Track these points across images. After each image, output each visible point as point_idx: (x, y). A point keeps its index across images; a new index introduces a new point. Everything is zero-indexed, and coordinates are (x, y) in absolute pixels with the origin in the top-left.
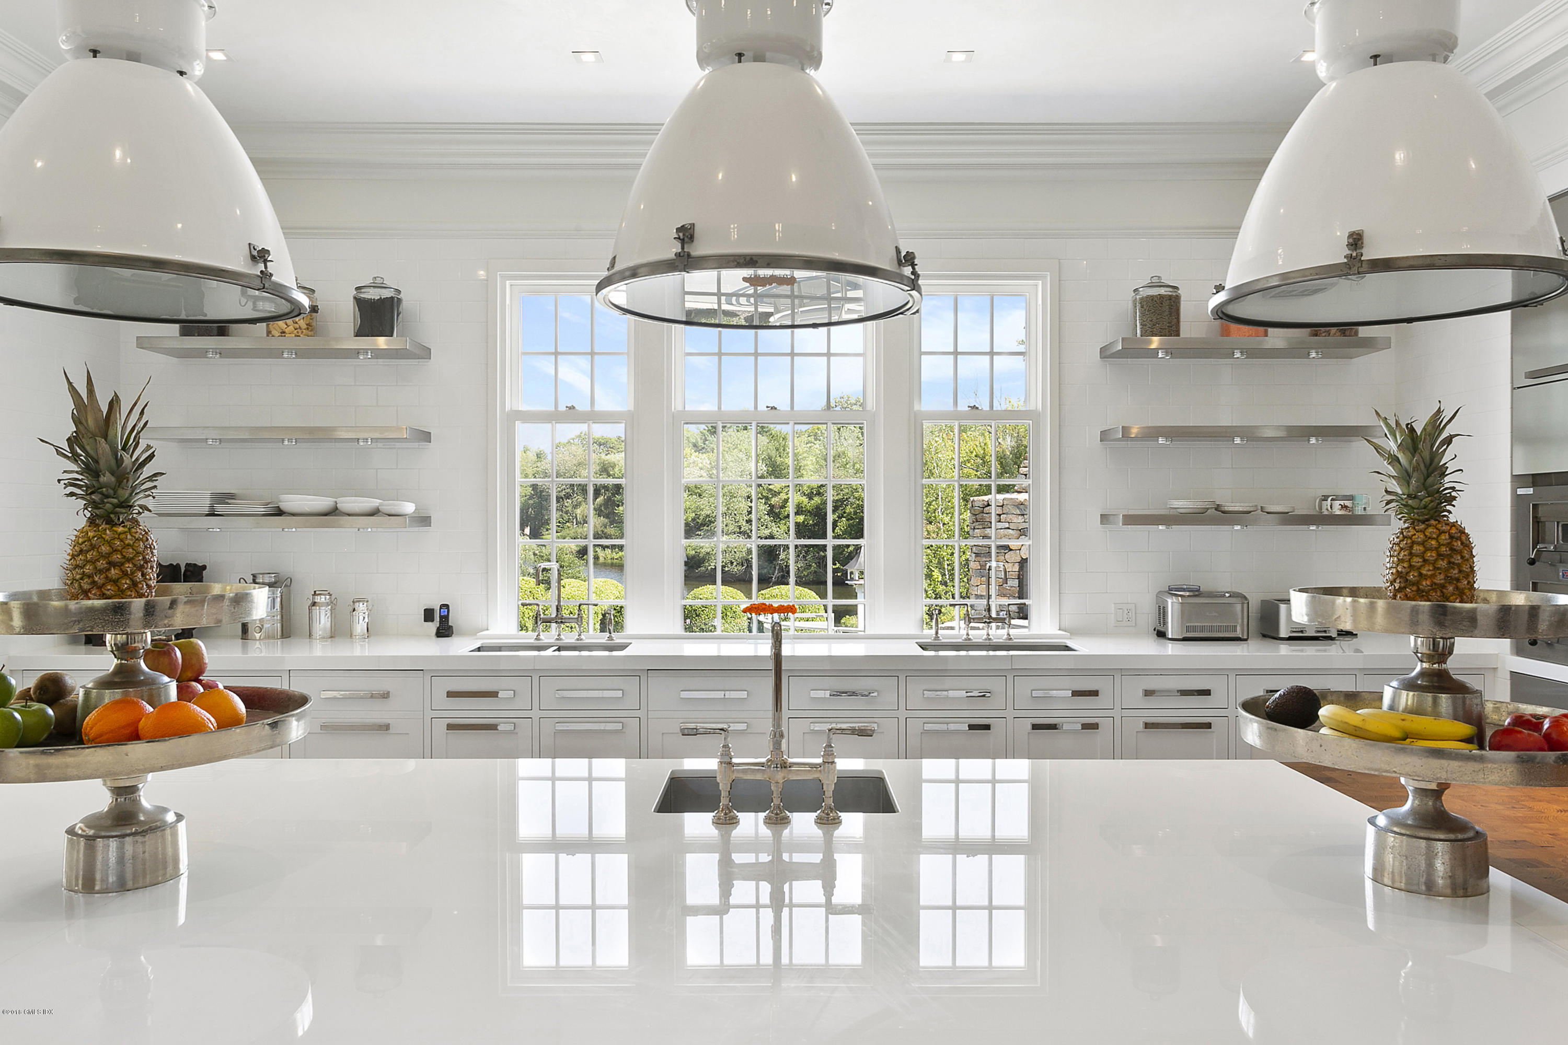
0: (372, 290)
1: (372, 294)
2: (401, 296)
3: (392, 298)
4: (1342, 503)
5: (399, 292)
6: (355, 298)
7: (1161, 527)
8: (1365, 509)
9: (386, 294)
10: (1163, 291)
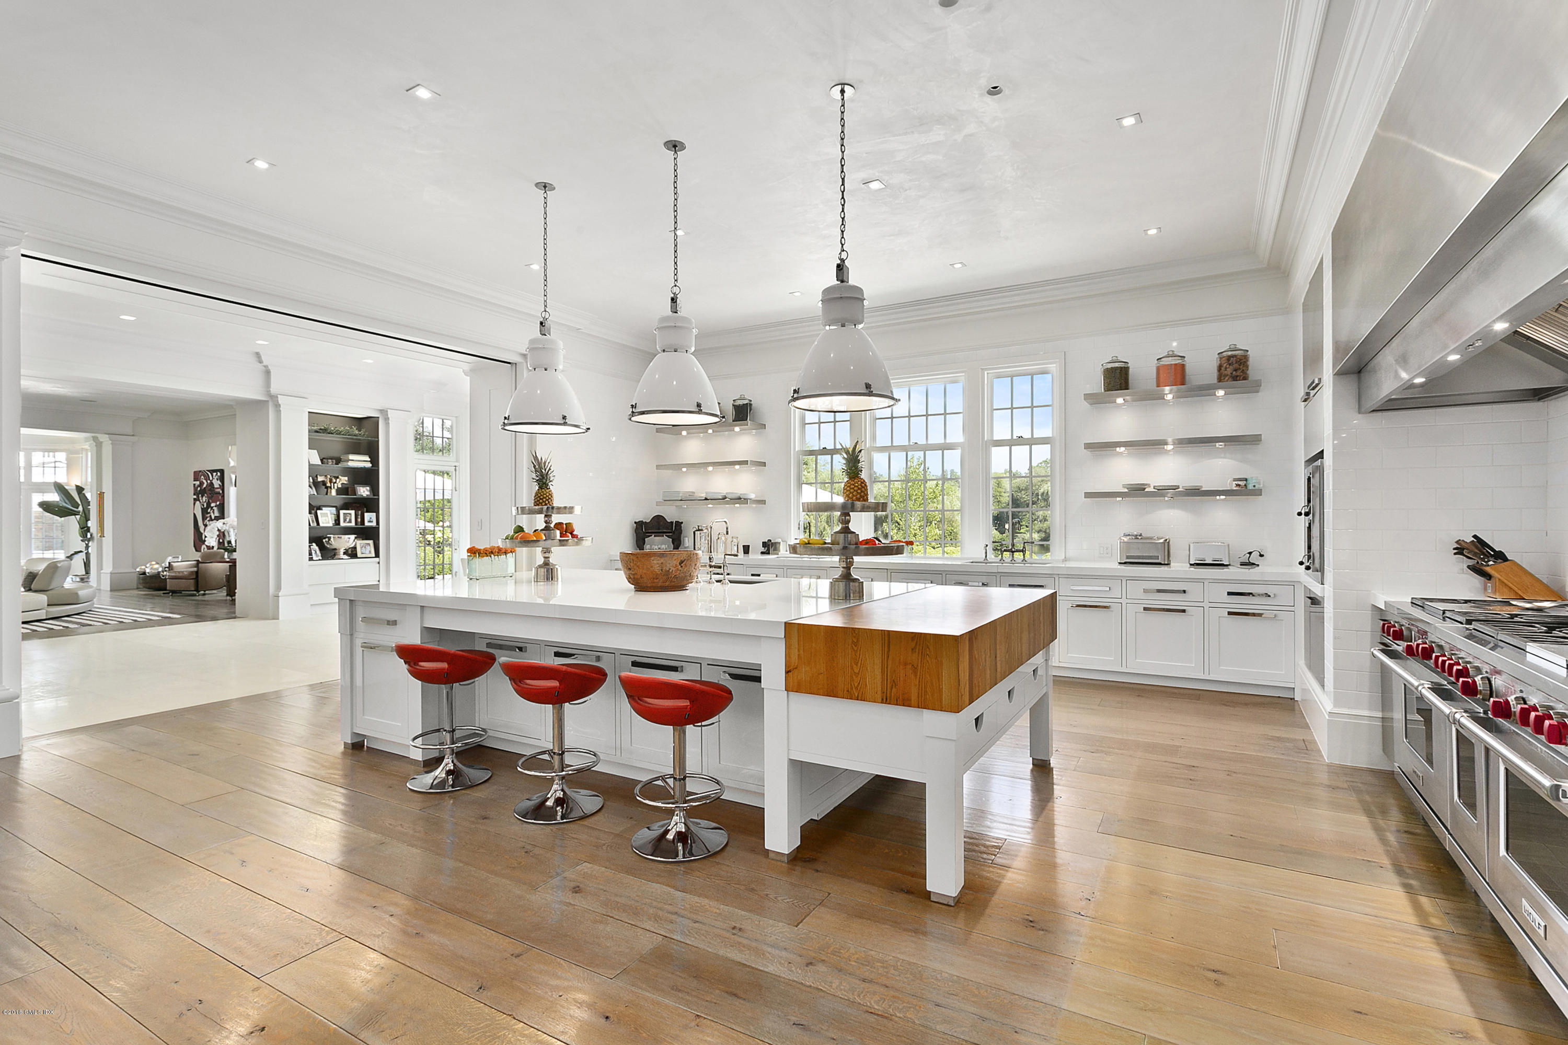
0: (739, 401)
1: (739, 403)
2: (752, 403)
3: (747, 404)
4: (1236, 482)
5: (751, 401)
6: (733, 405)
7: (1118, 499)
8: (1254, 486)
9: (745, 402)
10: (1117, 365)
